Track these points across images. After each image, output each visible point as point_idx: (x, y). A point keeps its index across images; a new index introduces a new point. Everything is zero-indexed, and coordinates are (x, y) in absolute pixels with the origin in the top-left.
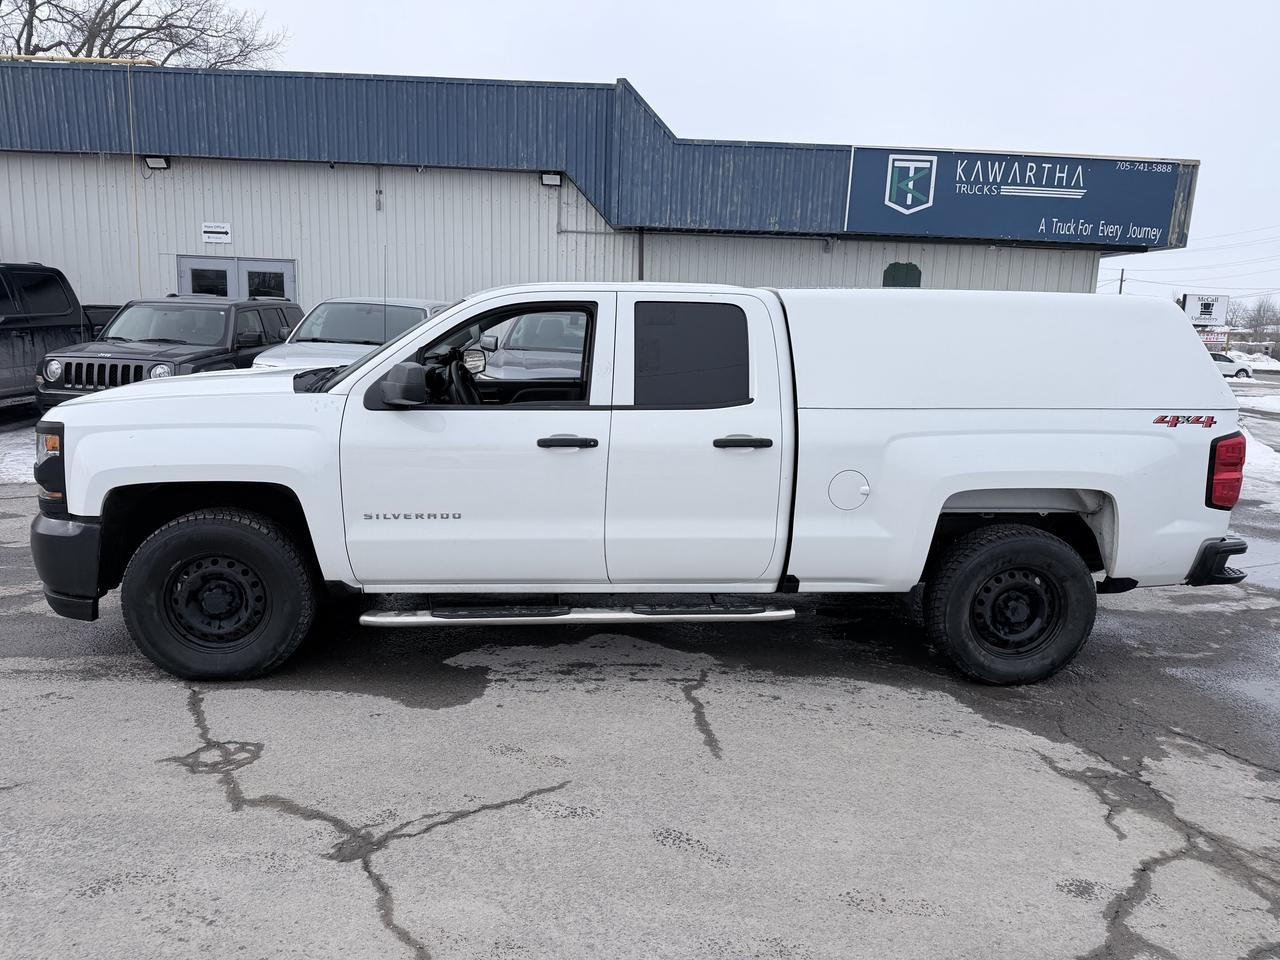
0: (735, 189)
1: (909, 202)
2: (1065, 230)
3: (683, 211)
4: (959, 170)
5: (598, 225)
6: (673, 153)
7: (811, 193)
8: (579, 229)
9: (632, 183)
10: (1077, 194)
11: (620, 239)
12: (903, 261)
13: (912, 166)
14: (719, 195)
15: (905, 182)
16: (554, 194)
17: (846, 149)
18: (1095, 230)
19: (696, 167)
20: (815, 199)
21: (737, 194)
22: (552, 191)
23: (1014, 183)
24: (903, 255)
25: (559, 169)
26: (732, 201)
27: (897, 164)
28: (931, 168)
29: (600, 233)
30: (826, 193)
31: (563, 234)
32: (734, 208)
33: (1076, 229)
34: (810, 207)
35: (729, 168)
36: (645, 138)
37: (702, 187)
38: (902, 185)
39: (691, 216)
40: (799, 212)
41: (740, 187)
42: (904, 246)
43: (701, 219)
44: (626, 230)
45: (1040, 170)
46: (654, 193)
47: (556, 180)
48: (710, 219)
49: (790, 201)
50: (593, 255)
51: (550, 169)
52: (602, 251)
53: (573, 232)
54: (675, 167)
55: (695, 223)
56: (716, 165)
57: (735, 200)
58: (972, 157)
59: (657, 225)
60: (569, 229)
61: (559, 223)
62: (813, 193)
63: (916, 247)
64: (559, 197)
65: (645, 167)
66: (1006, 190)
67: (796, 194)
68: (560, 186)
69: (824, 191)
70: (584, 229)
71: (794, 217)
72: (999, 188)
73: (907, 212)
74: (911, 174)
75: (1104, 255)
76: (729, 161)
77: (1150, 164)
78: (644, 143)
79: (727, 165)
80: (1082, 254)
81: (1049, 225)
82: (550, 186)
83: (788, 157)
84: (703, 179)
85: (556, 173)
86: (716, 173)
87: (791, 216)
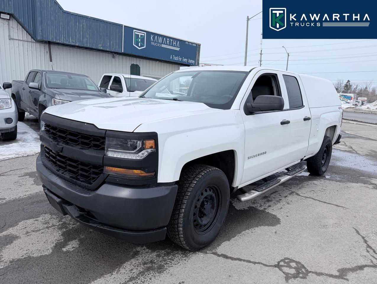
0: (86, 33)
1: (140, 45)
2: (176, 59)
3: (69, 38)
4: (152, 38)
5: (28, 38)
6: (63, 16)
7: (111, 38)
8: (19, 39)
9: (47, 24)
10: (178, 49)
11: (38, 45)
12: (135, 63)
13: (140, 34)
14: (81, 34)
15: (138, 39)
16: (6, 23)
17: (121, 26)
18: (182, 59)
19: (72, 22)
20: (113, 40)
21: (88, 34)
22: (5, 21)
23: (164, 44)
24: (136, 62)
25: (10, 13)
26: (86, 36)
27: (136, 33)
28: (144, 36)
29: (29, 42)
30: (116, 39)
31: (11, 40)
32: (87, 39)
33: (178, 59)
34: (112, 43)
35: (84, 24)
36: (51, 7)
37: (75, 30)
38: (137, 40)
39: (72, 40)
40: (108, 44)
41: (89, 32)
42: (135, 59)
43: (75, 42)
44: (42, 42)
45: (170, 41)
46: (56, 29)
47: (8, 17)
48: (79, 42)
49: (105, 40)
50: (27, 50)
51: (6, 12)
52: (31, 49)
53: (16, 40)
54: (64, 21)
55: (73, 42)
56: (79, 23)
57: (87, 37)
58: (155, 34)
59: (58, 41)
60: (15, 38)
61: (9, 36)
62: (112, 38)
63: (138, 60)
64: (9, 24)
65: (52, 19)
66: (163, 46)
67: (107, 38)
68: (9, 20)
69: (115, 38)
70: (22, 39)
71: (107, 45)
72: (161, 45)
73: (139, 49)
74: (140, 37)
75: (181, 66)
76: (84, 22)
77: (192, 43)
78: (51, 9)
79: (83, 23)
80: (176, 66)
81: (173, 57)
82: (4, 19)
83: (104, 25)
84: (75, 28)
85: (8, 14)
86: (79, 26)
87: (106, 45)
